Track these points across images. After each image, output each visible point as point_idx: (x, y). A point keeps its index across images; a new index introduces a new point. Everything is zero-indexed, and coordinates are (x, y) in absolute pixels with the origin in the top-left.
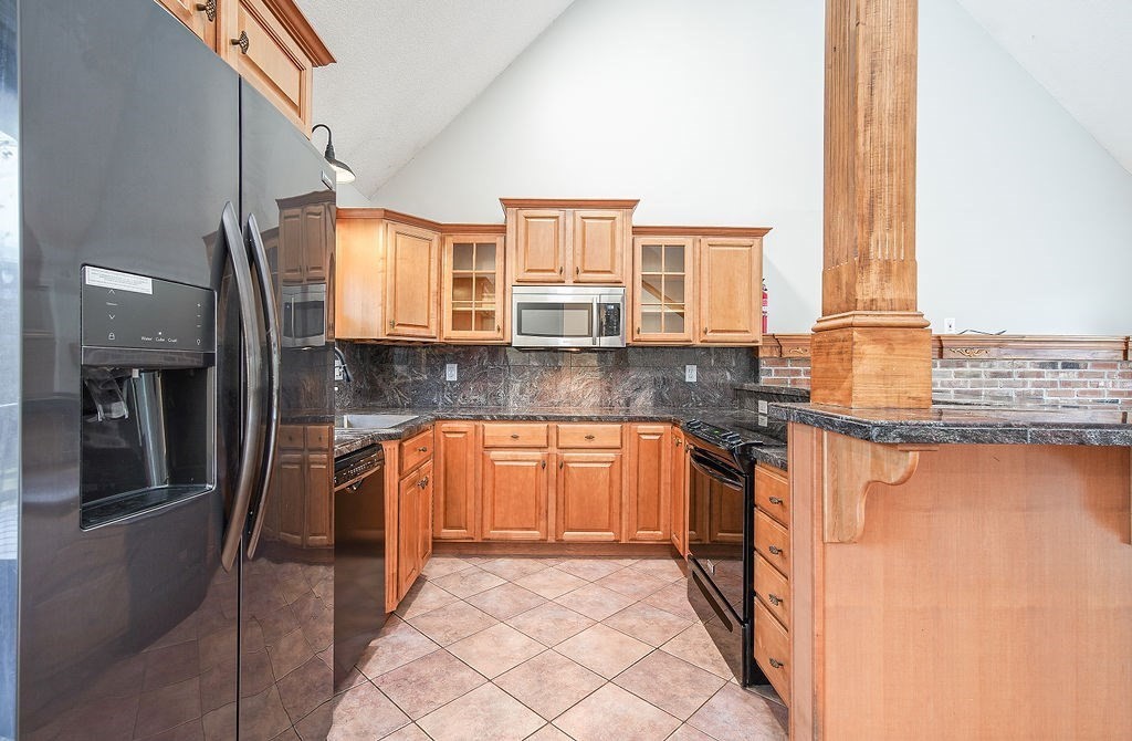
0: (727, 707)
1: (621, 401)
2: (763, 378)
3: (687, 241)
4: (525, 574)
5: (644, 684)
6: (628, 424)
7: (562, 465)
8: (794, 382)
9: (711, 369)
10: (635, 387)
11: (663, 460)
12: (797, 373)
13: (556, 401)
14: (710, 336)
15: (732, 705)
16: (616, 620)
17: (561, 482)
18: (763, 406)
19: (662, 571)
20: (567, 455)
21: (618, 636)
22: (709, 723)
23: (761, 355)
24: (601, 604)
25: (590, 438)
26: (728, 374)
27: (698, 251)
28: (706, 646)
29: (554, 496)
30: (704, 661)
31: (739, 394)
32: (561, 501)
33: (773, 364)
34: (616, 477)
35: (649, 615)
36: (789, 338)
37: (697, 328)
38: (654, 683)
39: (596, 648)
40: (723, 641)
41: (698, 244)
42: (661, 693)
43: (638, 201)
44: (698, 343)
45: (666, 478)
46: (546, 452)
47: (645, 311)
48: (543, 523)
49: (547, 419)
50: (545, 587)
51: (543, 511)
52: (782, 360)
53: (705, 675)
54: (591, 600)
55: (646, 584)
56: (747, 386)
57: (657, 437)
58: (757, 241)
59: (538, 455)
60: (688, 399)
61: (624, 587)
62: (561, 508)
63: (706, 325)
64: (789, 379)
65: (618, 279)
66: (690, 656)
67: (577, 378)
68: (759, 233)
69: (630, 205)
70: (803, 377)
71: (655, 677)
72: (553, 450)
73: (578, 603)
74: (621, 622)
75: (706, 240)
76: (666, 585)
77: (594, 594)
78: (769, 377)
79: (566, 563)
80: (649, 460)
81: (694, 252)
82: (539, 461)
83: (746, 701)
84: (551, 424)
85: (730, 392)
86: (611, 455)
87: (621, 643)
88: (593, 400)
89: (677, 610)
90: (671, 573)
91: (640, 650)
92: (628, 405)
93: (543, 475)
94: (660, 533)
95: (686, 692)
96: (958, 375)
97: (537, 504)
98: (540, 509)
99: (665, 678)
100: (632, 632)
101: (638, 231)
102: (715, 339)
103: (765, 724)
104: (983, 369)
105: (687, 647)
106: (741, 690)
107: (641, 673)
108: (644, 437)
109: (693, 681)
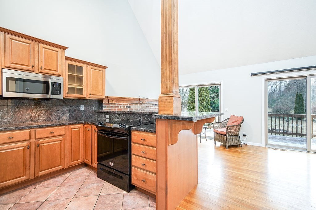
0: (128, 199)
1: (56, 118)
2: (104, 109)
3: (84, 66)
4: (22, 197)
5: (103, 207)
6: (67, 126)
7: (38, 146)
8: (118, 109)
9: (88, 106)
10: (62, 113)
11: (80, 137)
12: (112, 107)
13: (24, 120)
14: (92, 96)
15: (129, 198)
16: (79, 194)
17: (37, 153)
18: (107, 116)
19: (82, 173)
20: (41, 141)
21: (83, 198)
22: (128, 206)
23: (103, 102)
24: (69, 192)
25: (52, 133)
26: (93, 108)
27: (87, 69)
28: (112, 187)
29: (34, 159)
30: (115, 192)
31: (98, 113)
32: (37, 160)
33: (106, 105)
34: (62, 146)
35: (89, 187)
36: (111, 98)
37: (87, 93)
38: (106, 205)
39: (79, 206)
40: (115, 184)
41: (87, 67)
42: (110, 207)
43: (68, 48)
44: (87, 98)
45: (81, 142)
46: (29, 142)
47: (69, 86)
48: (27, 172)
49: (29, 128)
50: (38, 197)
51: (28, 167)
52: (108, 103)
53: (117, 195)
54: (63, 192)
55: (80, 179)
56: (101, 111)
57: (78, 129)
58: (104, 70)
59: (25, 144)
60: (82, 116)
61: (73, 183)
62: (37, 163)
63: (90, 93)
64: (110, 109)
65: (60, 74)
66: (110, 192)
67: (35, 110)
68: (105, 68)
69: (64, 48)
70: (113, 108)
71: (105, 203)
72: (33, 140)
73: (59, 196)
74: (82, 193)
75: (90, 67)
76: (87, 176)
77: (63, 190)
78: (105, 108)
79: (41, 185)
80: (76, 137)
81: (86, 70)
82: (25, 146)
83: (131, 195)
84: (32, 130)
85: (94, 113)
86: (61, 138)
87: (87, 200)
88: (43, 119)
89: (96, 182)
90: (87, 172)
91: (95, 199)
92: (59, 119)
93: (28, 152)
94: (80, 160)
95: (116, 202)
96: (142, 107)
97: (24, 165)
98: (26, 167)
99: (108, 202)
100: (87, 195)
101: (67, 58)
102: (93, 97)
103: (138, 198)
104: (145, 106)
105: (107, 190)
106: (128, 193)
107: (100, 205)
108: (73, 130)
109: (116, 198)
